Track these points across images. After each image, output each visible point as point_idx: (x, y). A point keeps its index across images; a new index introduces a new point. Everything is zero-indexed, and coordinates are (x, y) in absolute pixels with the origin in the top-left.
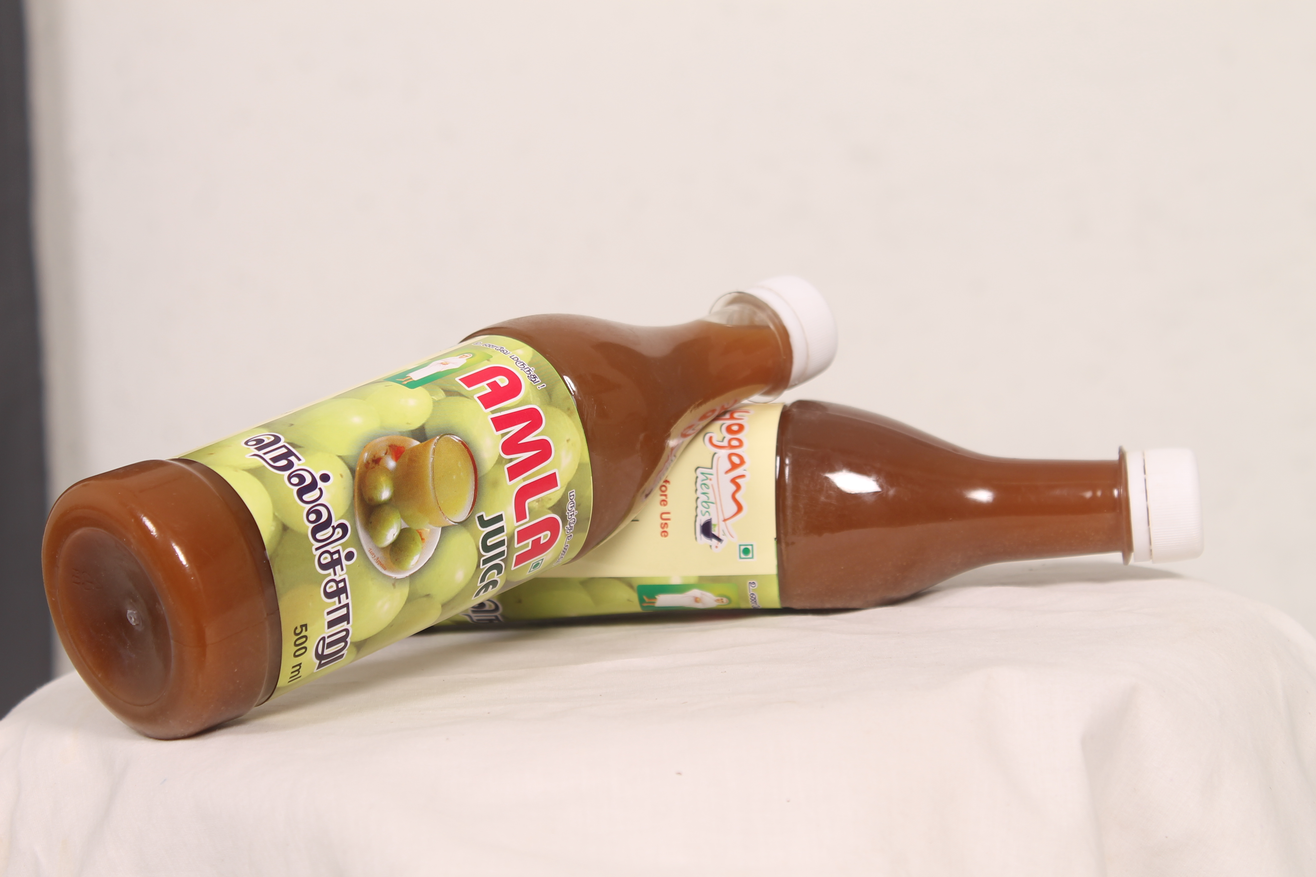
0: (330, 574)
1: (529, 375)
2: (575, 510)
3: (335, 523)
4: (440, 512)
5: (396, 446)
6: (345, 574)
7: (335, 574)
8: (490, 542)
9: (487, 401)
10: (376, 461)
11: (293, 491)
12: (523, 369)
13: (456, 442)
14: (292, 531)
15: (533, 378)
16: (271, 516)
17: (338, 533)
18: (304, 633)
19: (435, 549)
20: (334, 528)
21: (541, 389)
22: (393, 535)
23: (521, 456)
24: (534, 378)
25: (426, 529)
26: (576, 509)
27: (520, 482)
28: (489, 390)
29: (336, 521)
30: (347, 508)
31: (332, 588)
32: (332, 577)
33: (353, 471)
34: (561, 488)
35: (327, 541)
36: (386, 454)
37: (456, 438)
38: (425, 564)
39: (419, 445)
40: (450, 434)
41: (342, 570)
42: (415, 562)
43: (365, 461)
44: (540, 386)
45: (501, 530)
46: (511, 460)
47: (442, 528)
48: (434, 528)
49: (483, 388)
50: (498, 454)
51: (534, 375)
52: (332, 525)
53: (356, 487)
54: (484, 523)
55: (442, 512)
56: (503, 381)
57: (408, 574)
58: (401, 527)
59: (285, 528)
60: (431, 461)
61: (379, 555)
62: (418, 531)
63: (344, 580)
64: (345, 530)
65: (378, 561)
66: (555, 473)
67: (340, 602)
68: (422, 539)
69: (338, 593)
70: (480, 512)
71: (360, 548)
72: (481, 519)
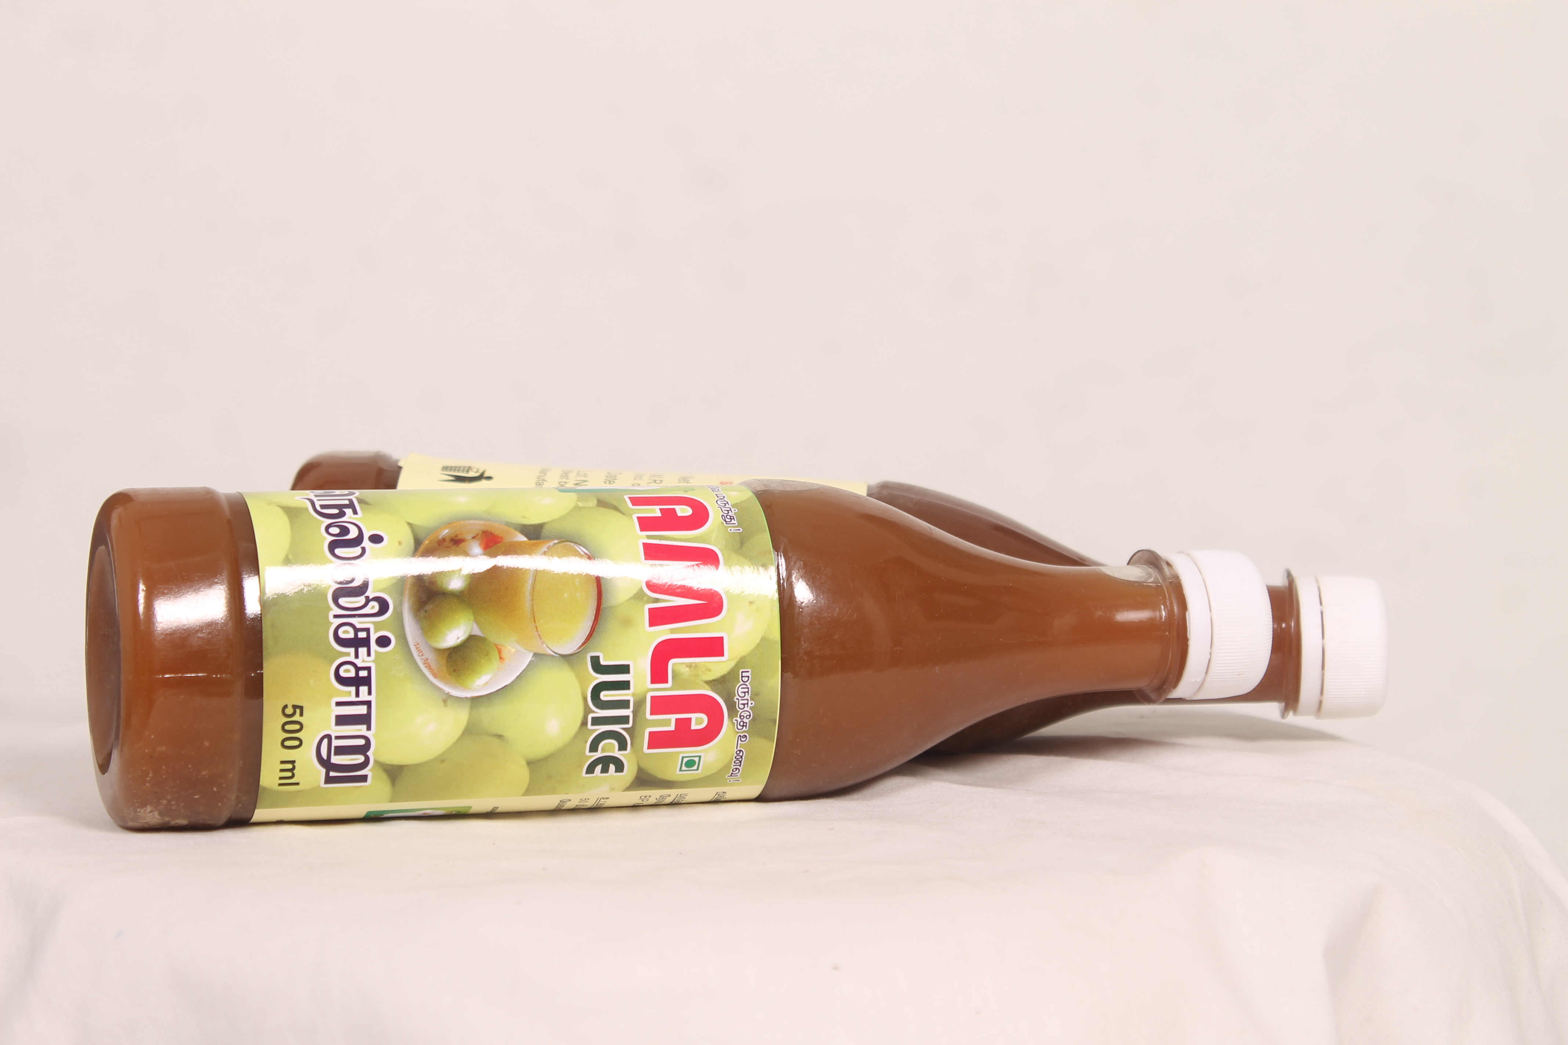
0: (348, 654)
2: (749, 699)
3: (370, 593)
4: (536, 633)
5: (493, 534)
6: (373, 661)
7: (357, 656)
8: (605, 695)
9: (647, 524)
10: (456, 541)
11: (325, 540)
12: (722, 507)
13: (581, 554)
15: (727, 518)
16: (282, 557)
17: (373, 607)
18: (297, 718)
19: (517, 677)
20: (368, 601)
21: (733, 532)
22: (456, 638)
23: (671, 599)
24: (731, 520)
25: (510, 648)
26: (750, 697)
27: (666, 632)
28: (658, 515)
29: (373, 592)
30: (394, 582)
31: (348, 672)
32: (352, 658)
33: (418, 542)
34: (729, 660)
35: (354, 612)
36: (474, 538)
37: (581, 550)
38: (497, 690)
39: (525, 541)
40: (575, 543)
41: (369, 654)
42: (483, 682)
43: (440, 537)
44: (732, 529)
45: (625, 685)
46: (657, 600)
47: (534, 654)
48: (522, 649)
49: (653, 511)
50: (640, 587)
51: (734, 517)
52: (366, 594)
54: (598, 667)
55: (539, 635)
56: (683, 511)
57: (469, 695)
58: (471, 632)
61: (430, 656)
62: (496, 646)
63: (368, 669)
64: (384, 606)
65: (426, 662)
66: (722, 638)
67: (357, 695)
68: (501, 658)
69: (357, 682)
70: (597, 651)
71: (402, 638)
72: (595, 661)
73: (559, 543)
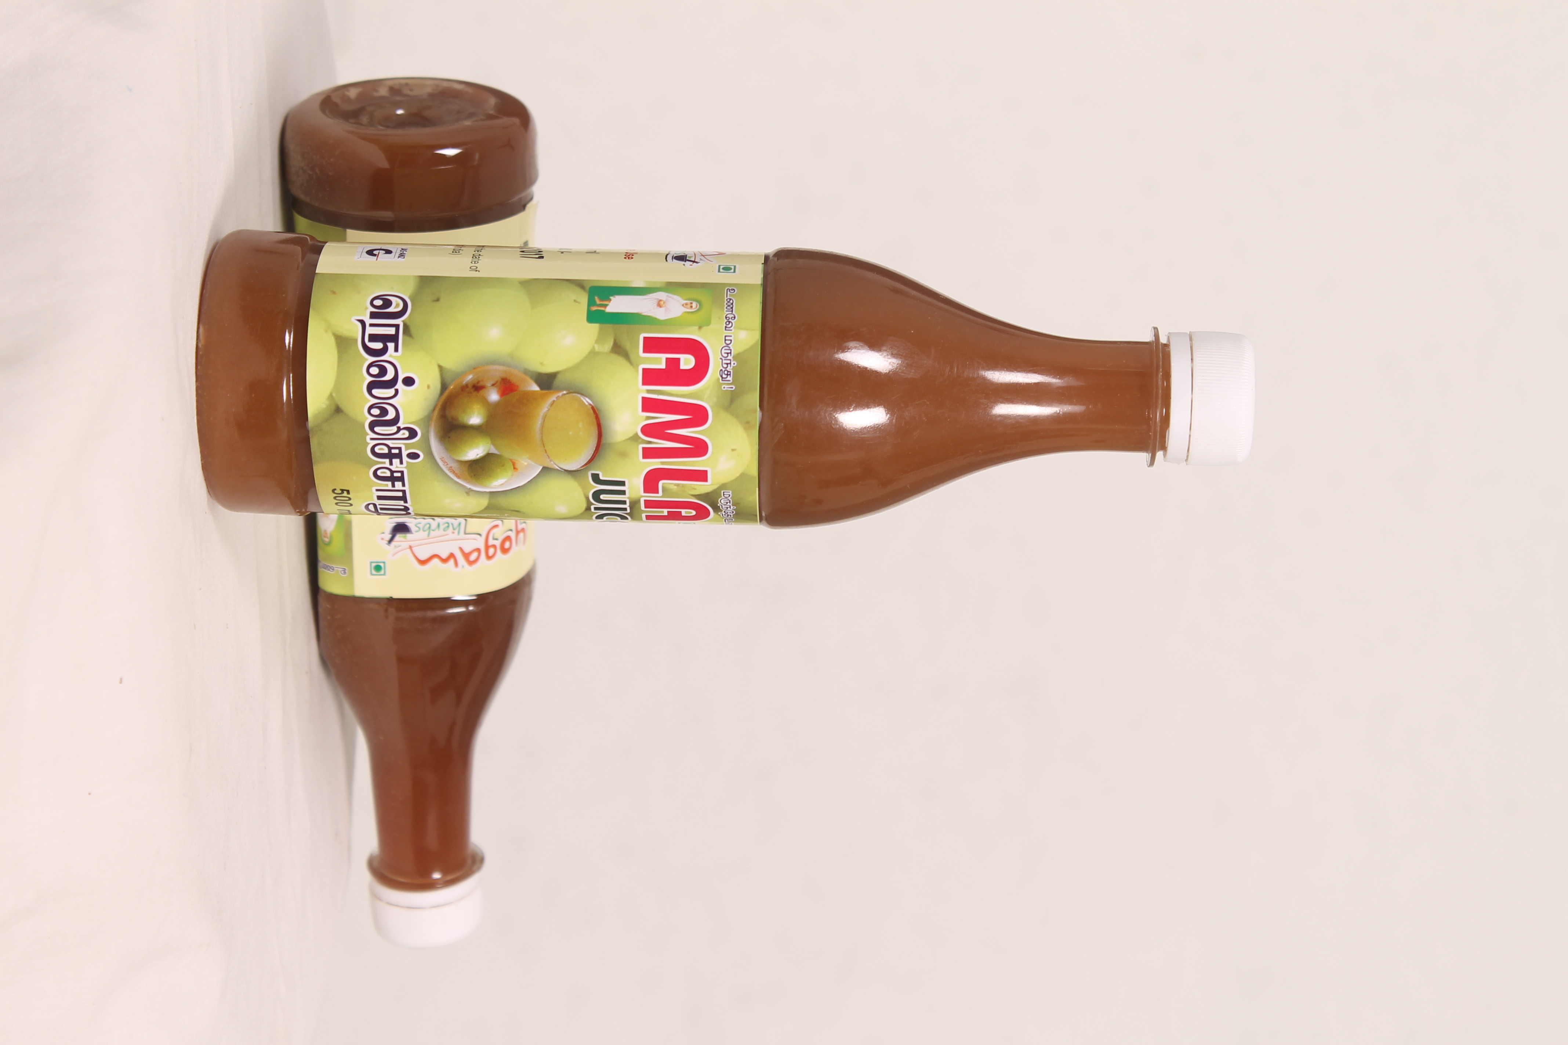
0: (384, 463)
1: (724, 369)
3: (401, 424)
4: (545, 454)
5: (511, 383)
6: (405, 468)
7: (391, 464)
8: (603, 497)
9: (650, 377)
10: (477, 387)
11: (365, 380)
12: (723, 359)
13: (585, 404)
14: (346, 415)
15: (724, 374)
16: (327, 394)
17: (404, 434)
18: (345, 494)
19: (529, 482)
20: (399, 429)
21: (726, 390)
22: (476, 454)
23: (664, 443)
24: (727, 375)
25: (523, 462)
26: (732, 504)
27: (656, 463)
28: (663, 366)
29: (404, 424)
30: (422, 417)
31: (385, 473)
32: (387, 465)
33: (444, 387)
34: (712, 484)
35: (388, 437)
36: (493, 385)
37: (587, 401)
38: (512, 489)
39: (538, 391)
40: (582, 394)
41: (401, 463)
42: (499, 482)
43: (464, 383)
44: (726, 386)
45: (623, 493)
46: (650, 442)
47: (543, 467)
48: (533, 464)
49: (658, 361)
50: (635, 432)
51: (730, 372)
52: (398, 425)
53: (440, 404)
54: (598, 480)
55: (548, 456)
56: (687, 362)
57: (488, 490)
58: (489, 451)
59: (338, 410)
60: (545, 411)
61: (455, 466)
62: (511, 460)
63: (402, 472)
64: (413, 433)
65: (451, 469)
66: (706, 472)
67: (393, 486)
68: (515, 468)
69: (392, 479)
70: (596, 470)
71: (429, 454)
72: (596, 478)
73: (567, 393)
